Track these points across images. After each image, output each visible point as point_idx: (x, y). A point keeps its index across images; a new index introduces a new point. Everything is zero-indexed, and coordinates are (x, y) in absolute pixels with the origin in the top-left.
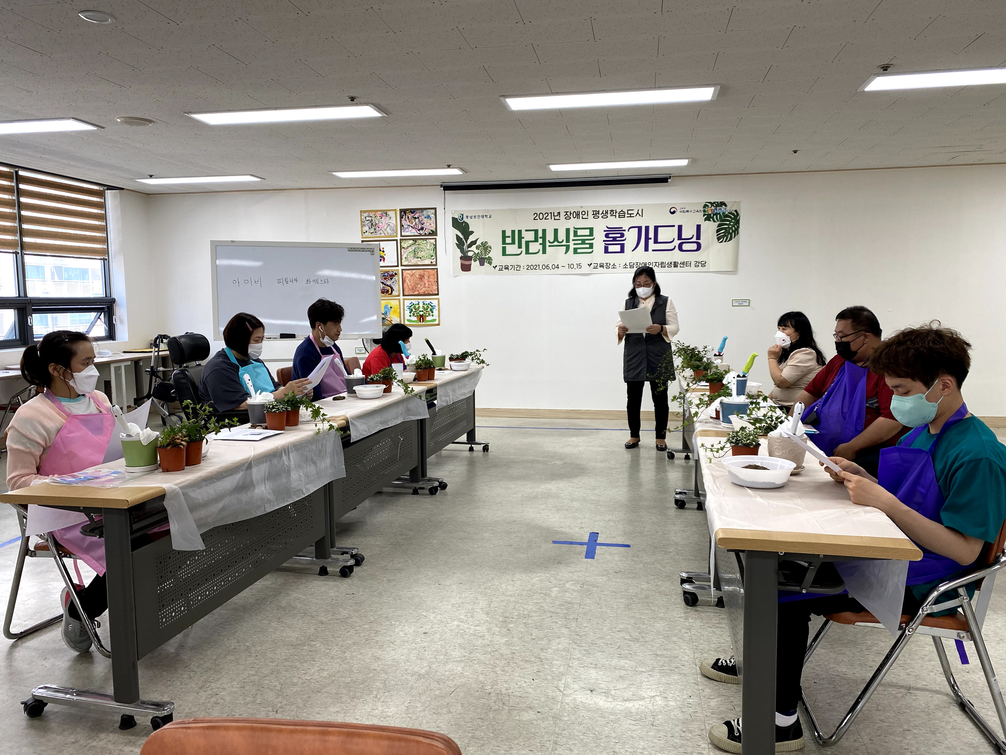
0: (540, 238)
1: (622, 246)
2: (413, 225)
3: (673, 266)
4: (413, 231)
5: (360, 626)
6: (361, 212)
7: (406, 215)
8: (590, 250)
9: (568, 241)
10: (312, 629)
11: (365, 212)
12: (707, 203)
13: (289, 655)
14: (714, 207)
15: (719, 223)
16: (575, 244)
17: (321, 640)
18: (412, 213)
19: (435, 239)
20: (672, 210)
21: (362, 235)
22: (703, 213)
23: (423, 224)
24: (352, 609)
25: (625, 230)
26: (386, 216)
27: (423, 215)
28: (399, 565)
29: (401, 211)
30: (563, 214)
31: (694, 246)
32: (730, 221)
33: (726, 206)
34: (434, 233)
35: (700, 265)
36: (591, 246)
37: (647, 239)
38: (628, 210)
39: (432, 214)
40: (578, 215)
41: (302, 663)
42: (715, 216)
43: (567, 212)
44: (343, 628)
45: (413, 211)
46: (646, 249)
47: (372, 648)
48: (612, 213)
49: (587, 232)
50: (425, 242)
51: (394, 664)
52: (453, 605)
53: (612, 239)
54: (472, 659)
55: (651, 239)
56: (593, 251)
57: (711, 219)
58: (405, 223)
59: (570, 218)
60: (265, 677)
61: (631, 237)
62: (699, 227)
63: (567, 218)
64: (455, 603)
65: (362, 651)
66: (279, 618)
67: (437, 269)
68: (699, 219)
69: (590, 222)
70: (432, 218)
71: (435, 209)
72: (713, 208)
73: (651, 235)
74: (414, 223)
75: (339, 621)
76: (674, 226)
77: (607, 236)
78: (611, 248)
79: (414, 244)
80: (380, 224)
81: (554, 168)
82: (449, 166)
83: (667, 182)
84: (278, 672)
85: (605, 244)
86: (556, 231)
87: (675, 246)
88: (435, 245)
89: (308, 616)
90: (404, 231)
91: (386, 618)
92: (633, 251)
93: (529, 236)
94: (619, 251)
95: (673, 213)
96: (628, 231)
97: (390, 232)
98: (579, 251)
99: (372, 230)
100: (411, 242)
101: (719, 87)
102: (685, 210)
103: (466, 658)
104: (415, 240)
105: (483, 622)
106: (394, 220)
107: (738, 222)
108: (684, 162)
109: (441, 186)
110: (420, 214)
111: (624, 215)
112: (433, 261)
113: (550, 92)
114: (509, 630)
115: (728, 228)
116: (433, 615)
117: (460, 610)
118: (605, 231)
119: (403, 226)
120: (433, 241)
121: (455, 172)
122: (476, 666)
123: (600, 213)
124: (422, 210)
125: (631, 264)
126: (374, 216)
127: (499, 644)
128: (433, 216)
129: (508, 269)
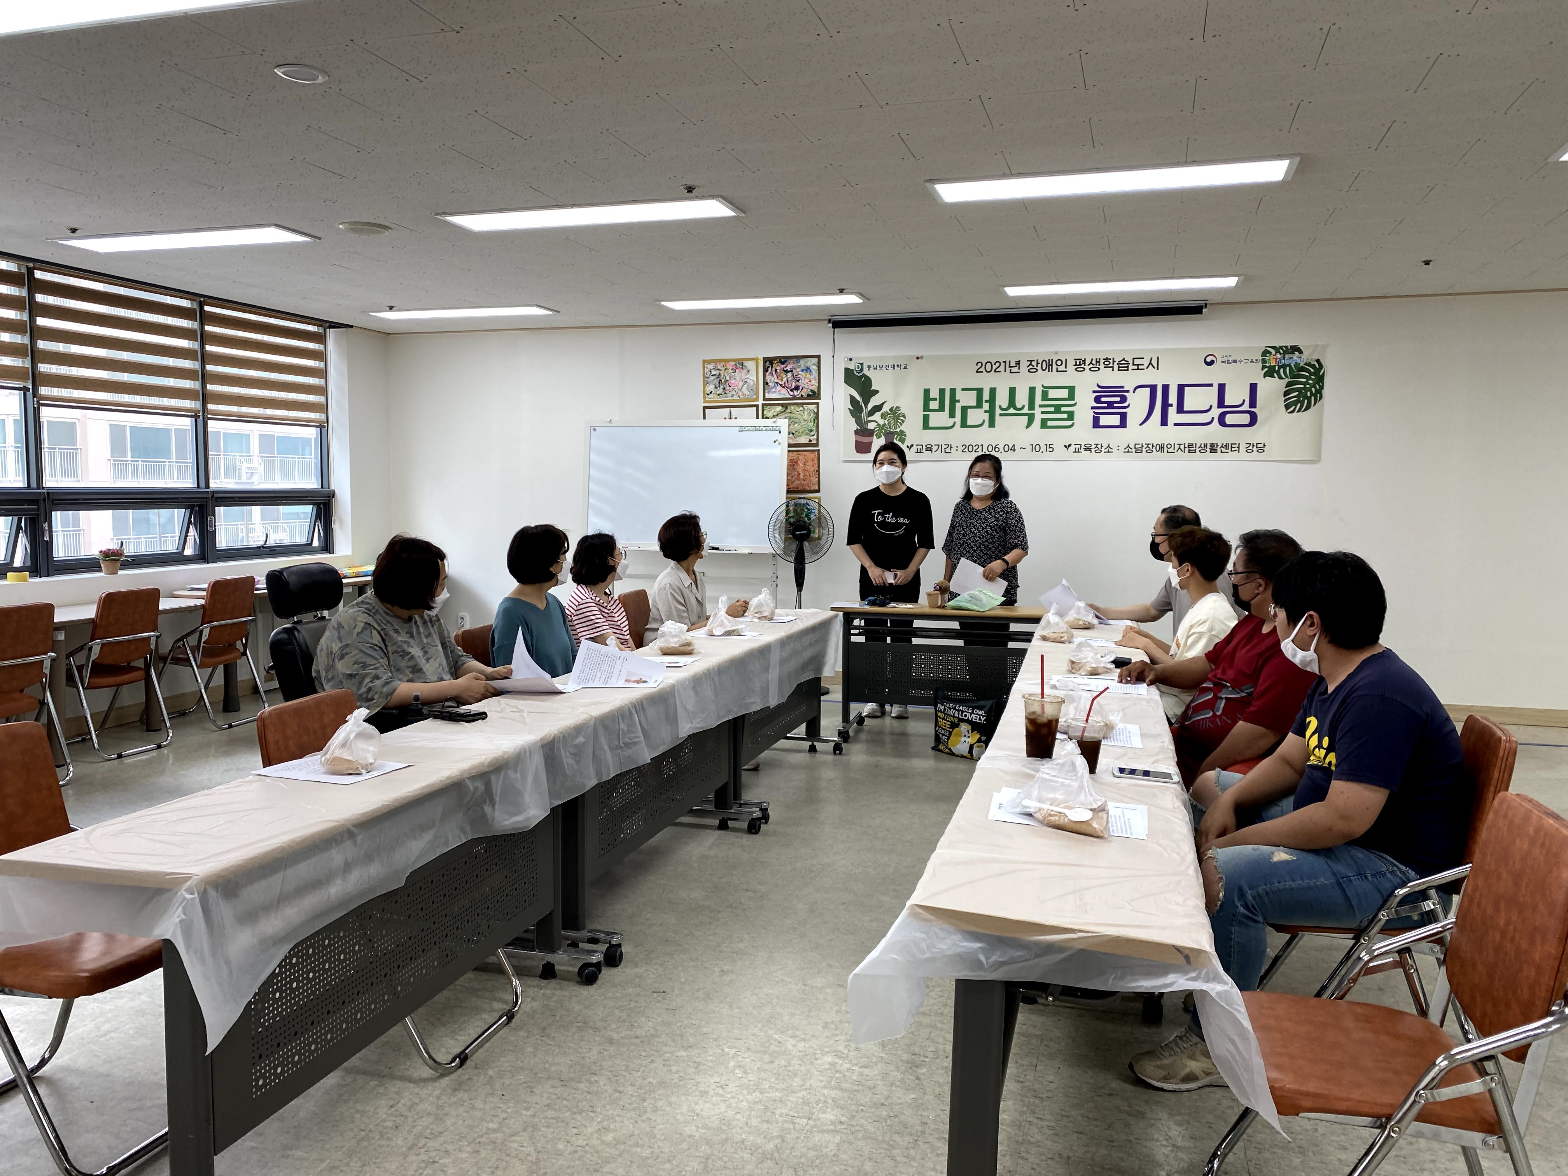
0: (986, 401)
1: (1123, 417)
2: (783, 383)
3: (1208, 450)
4: (782, 392)
5: (671, 1053)
6: (704, 362)
7: (772, 367)
8: (1069, 423)
9: (1032, 406)
10: (595, 1051)
11: (710, 362)
12: (1268, 349)
13: (554, 1097)
14: (1280, 354)
15: (1288, 380)
16: (1043, 413)
17: (609, 1074)
18: (783, 363)
19: (817, 404)
20: (1208, 360)
21: (704, 397)
22: (1261, 365)
23: (798, 381)
24: (660, 1020)
25: (1128, 391)
26: (742, 368)
27: (800, 367)
28: (741, 945)
29: (766, 360)
30: (1024, 364)
31: (1246, 418)
32: (1308, 378)
33: (1301, 352)
34: (815, 395)
35: (1255, 449)
36: (1071, 416)
37: (1166, 405)
38: (1134, 359)
39: (814, 364)
40: (1049, 365)
41: (575, 1113)
42: (1282, 370)
43: (1031, 361)
44: (644, 1054)
45: (783, 360)
46: (1164, 422)
47: (688, 1095)
48: (1106, 363)
49: (1064, 393)
50: (801, 409)
51: (724, 1127)
52: (826, 1026)
53: (1106, 405)
54: (853, 1129)
55: (1171, 405)
56: (1073, 424)
57: (1275, 374)
58: (771, 379)
59: (1037, 370)
60: (513, 1136)
61: (1138, 403)
62: (1253, 388)
63: (1032, 370)
64: (830, 1020)
65: (673, 1099)
66: (544, 1029)
67: (818, 451)
68: (1256, 374)
69: (1070, 377)
70: (813, 371)
71: (818, 357)
72: (1279, 356)
73: (1173, 399)
74: (785, 379)
75: (638, 1041)
76: (1211, 385)
77: (1097, 400)
78: (1104, 420)
79: (784, 411)
80: (733, 381)
81: (1012, 291)
82: (841, 291)
83: (1201, 313)
84: (535, 1127)
85: (1094, 412)
86: (1012, 391)
87: (1213, 418)
88: (817, 414)
89: (590, 1027)
90: (768, 393)
91: (715, 1040)
92: (1140, 425)
93: (969, 399)
94: (1118, 424)
95: (1211, 363)
96: (1134, 392)
97: (747, 393)
98: (1049, 423)
99: (720, 391)
100: (779, 408)
101: (1298, 159)
102: (1231, 359)
103: (843, 1127)
104: (785, 406)
105: (874, 1060)
106: (754, 374)
107: (1320, 379)
108: (1231, 282)
109: (829, 321)
110: (795, 365)
111: (1128, 367)
112: (812, 438)
113: (1008, 172)
114: (918, 1078)
115: (1305, 388)
116: (792, 1041)
117: (837, 1035)
118: (1094, 392)
119: (767, 383)
120: (813, 407)
121: (852, 299)
122: (860, 1143)
123: (1087, 362)
124: (798, 358)
125: (1137, 446)
126: (723, 369)
127: (901, 1104)
128: (815, 368)
129: (931, 450)
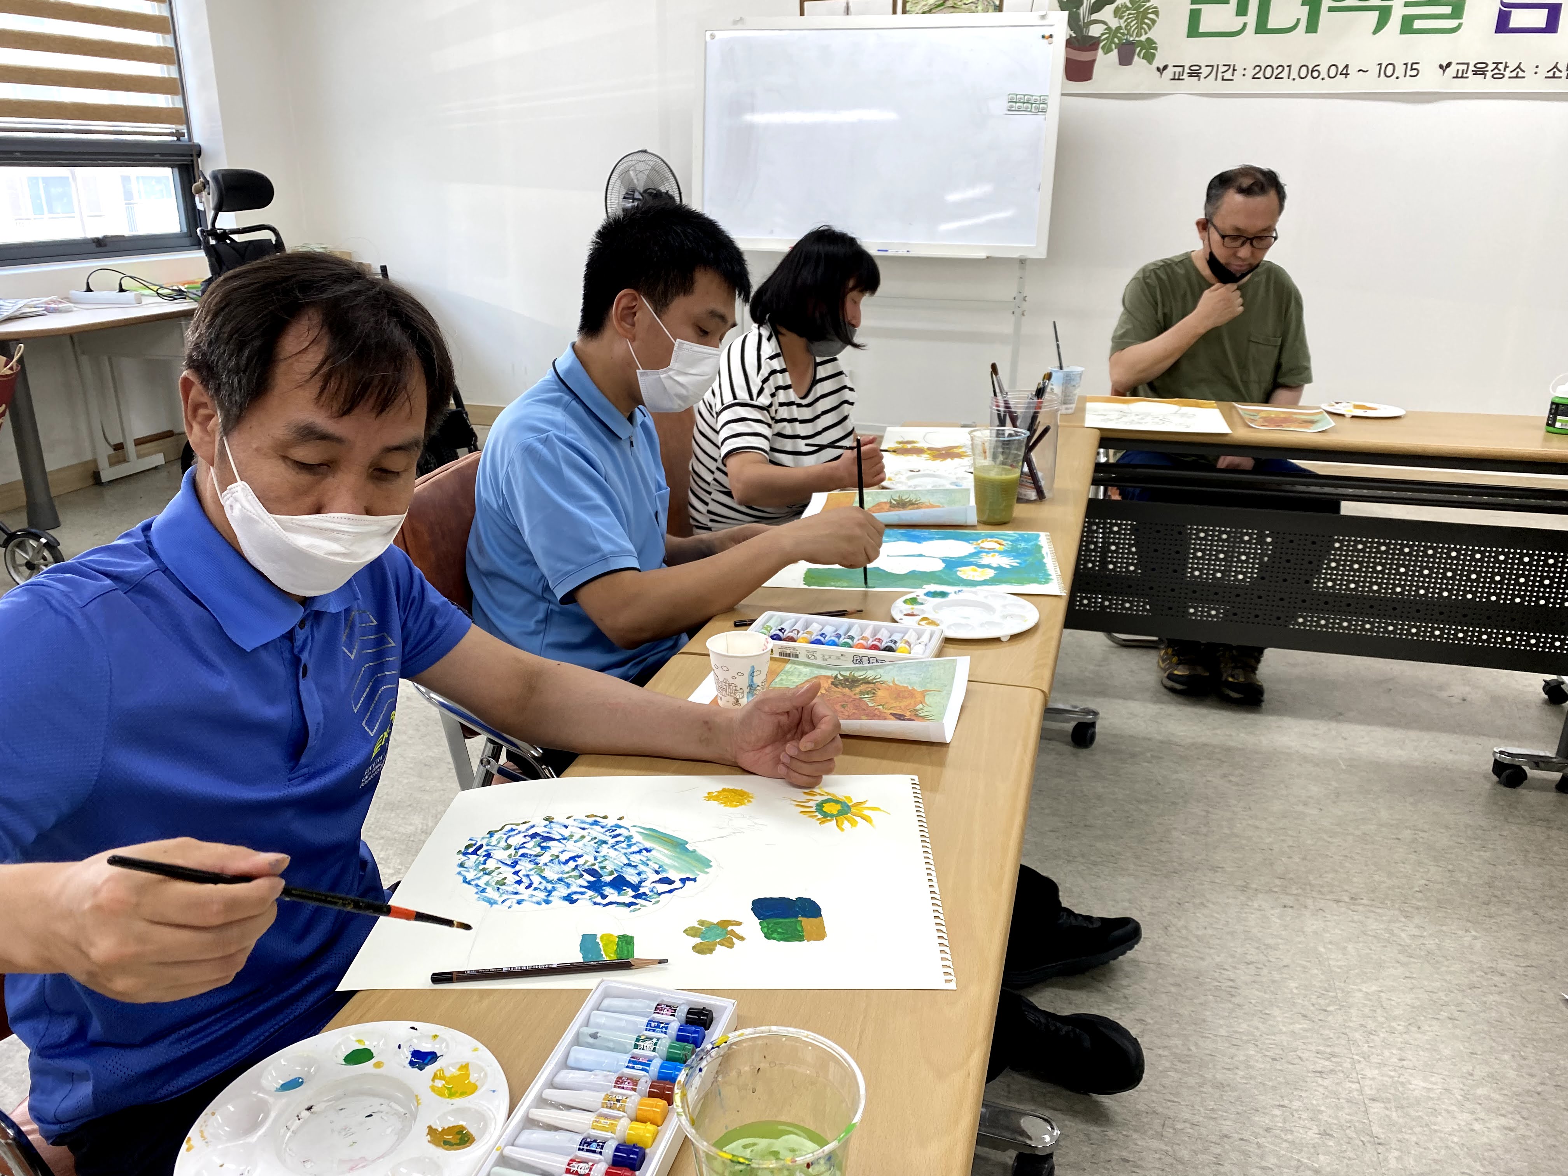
1: (1555, 11)
8: (1453, 23)
16: (1407, 4)
36: (1458, 10)
56: (1460, 25)
129: (1198, 75)
